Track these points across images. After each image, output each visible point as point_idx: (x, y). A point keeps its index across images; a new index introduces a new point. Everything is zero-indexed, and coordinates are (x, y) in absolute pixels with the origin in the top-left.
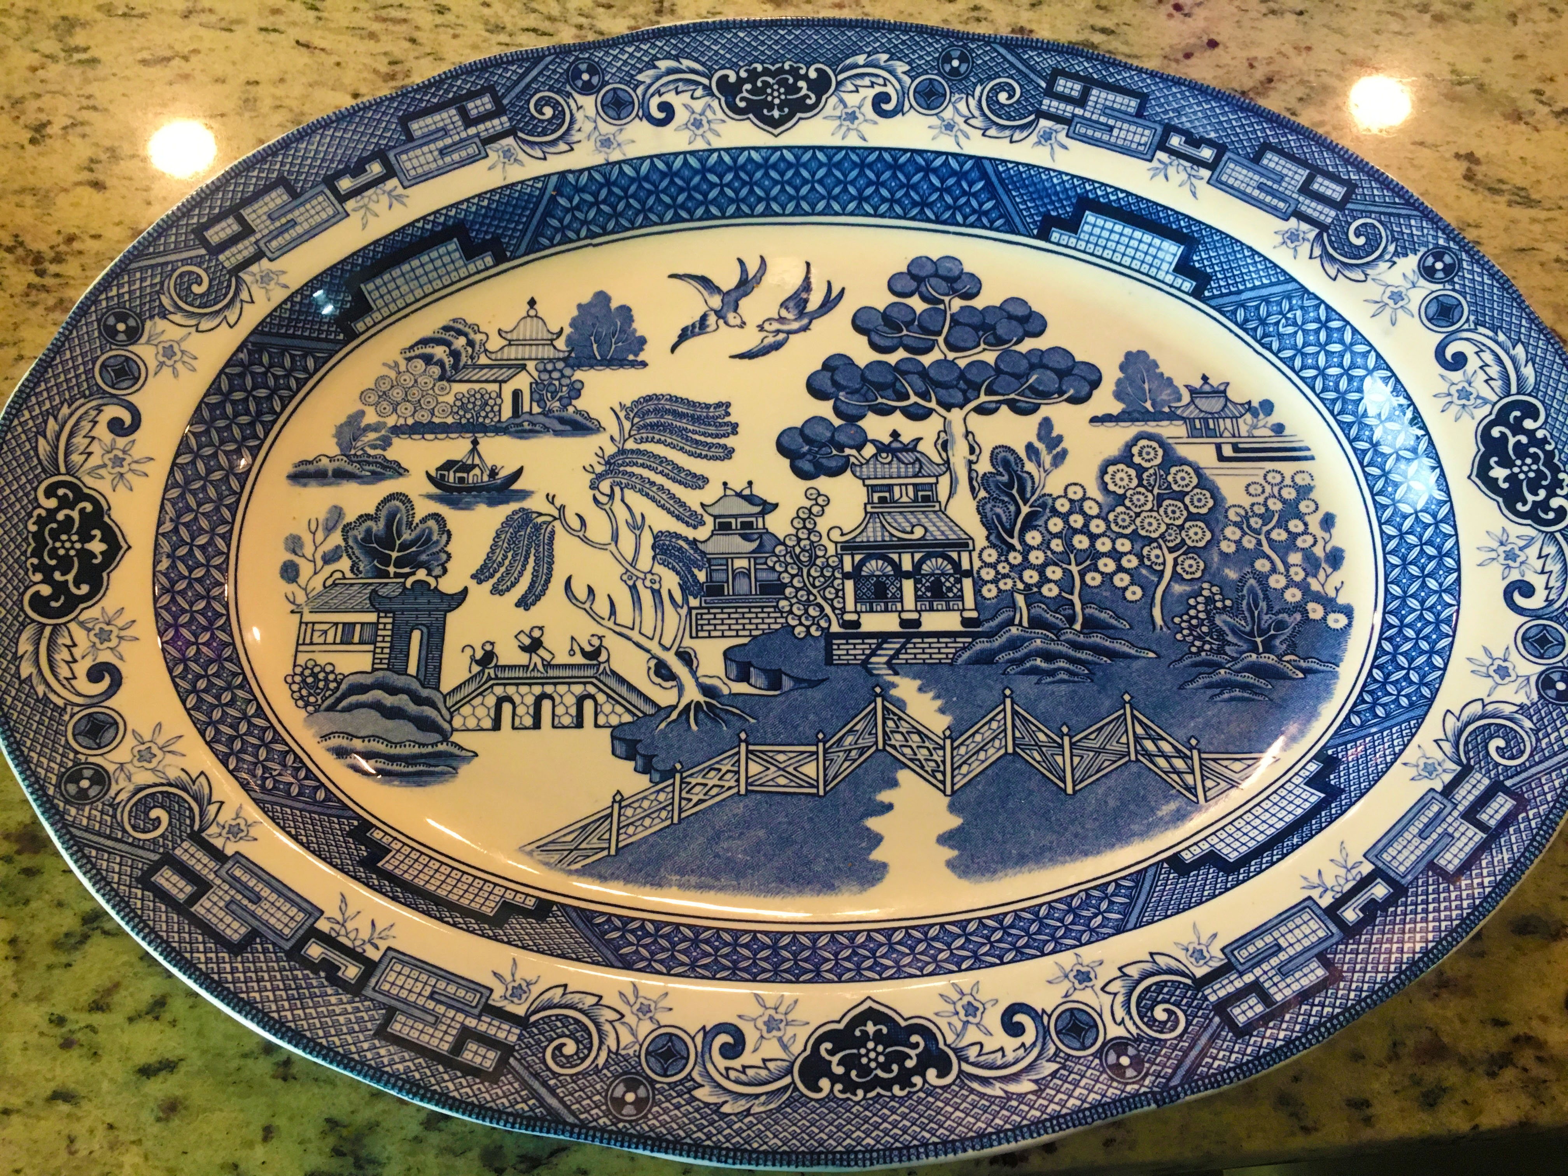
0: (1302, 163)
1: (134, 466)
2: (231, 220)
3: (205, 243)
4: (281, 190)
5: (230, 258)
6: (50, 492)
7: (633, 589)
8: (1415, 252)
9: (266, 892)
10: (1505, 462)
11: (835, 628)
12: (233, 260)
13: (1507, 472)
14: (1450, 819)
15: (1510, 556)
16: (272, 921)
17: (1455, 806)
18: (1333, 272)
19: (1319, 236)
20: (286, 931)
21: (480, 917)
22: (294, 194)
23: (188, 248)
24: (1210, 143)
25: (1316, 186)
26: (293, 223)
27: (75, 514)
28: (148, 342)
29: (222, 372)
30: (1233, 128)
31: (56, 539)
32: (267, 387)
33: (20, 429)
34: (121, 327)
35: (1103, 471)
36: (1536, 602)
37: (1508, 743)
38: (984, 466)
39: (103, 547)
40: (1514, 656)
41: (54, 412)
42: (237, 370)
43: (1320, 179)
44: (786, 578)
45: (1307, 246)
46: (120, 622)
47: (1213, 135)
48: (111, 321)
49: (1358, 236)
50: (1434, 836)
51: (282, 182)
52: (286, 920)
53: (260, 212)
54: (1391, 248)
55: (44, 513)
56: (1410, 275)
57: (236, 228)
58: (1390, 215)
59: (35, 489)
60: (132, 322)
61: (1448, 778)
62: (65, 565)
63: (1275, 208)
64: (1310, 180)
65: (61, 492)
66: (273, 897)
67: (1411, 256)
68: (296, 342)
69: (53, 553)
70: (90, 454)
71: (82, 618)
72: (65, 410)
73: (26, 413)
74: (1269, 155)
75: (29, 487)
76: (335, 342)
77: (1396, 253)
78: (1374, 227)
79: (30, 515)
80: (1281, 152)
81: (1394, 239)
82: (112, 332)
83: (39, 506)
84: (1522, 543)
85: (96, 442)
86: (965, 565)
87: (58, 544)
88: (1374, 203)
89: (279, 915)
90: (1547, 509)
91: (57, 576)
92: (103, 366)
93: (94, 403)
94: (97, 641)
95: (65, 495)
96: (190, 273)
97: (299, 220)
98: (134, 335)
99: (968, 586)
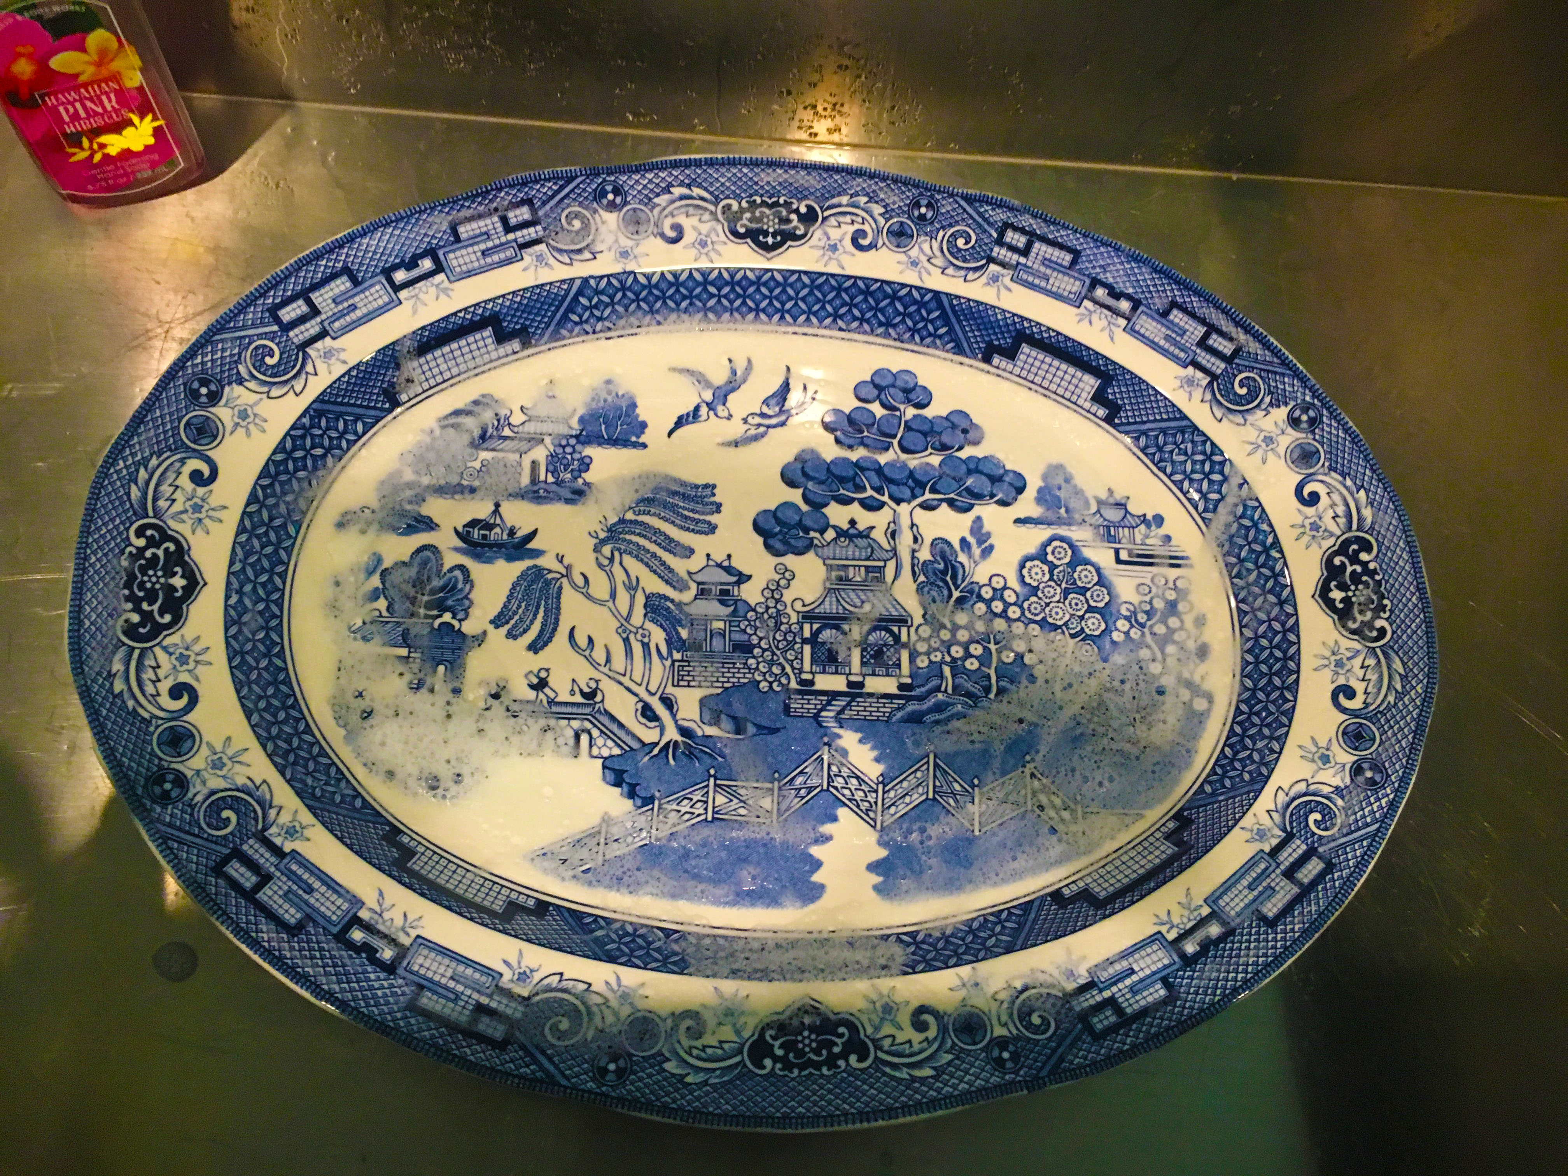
0: (1203, 321)
1: (211, 513)
2: (301, 302)
3: (277, 320)
4: (345, 278)
5: (298, 335)
6: (140, 533)
7: (626, 641)
8: (1286, 404)
9: (317, 884)
10: (1343, 587)
11: (794, 685)
12: (301, 337)
13: (1343, 594)
14: (1273, 876)
15: (1339, 664)
16: (323, 909)
17: (1278, 865)
18: (1219, 415)
19: (1210, 384)
20: (334, 918)
21: (492, 913)
22: (356, 282)
23: (263, 324)
24: (1129, 297)
25: (1211, 342)
26: (354, 307)
27: (160, 553)
28: (226, 405)
29: (287, 434)
30: (1148, 286)
31: (144, 573)
32: (322, 447)
33: (115, 476)
34: (204, 391)
35: (1022, 566)
36: (1356, 704)
37: (1323, 816)
38: (924, 555)
39: (183, 582)
40: (1335, 747)
41: (145, 462)
42: (299, 432)
43: (1214, 336)
44: (755, 639)
45: (1201, 390)
46: (197, 648)
47: (1131, 291)
48: (196, 385)
49: (1241, 387)
50: (1260, 888)
51: (346, 271)
52: (334, 908)
53: (326, 296)
54: (1267, 400)
55: (134, 551)
56: (1280, 423)
57: (305, 309)
58: (1268, 371)
59: (127, 530)
60: (213, 387)
61: (1275, 842)
62: (151, 597)
63: (1177, 358)
64: (1206, 336)
65: (149, 532)
66: (323, 889)
67: (1283, 408)
68: (349, 409)
69: (142, 585)
70: (174, 501)
71: (165, 643)
72: (154, 462)
73: (121, 463)
74: (1175, 312)
75: (122, 528)
76: (381, 409)
77: (1271, 404)
78: (1255, 380)
79: (123, 552)
80: (1185, 310)
81: (1270, 393)
82: (196, 394)
83: (131, 545)
84: (1349, 654)
85: (179, 491)
86: (904, 638)
87: (146, 578)
88: (1256, 361)
89: (328, 904)
90: (1372, 628)
91: (145, 606)
92: (188, 424)
93: (178, 456)
94: (177, 664)
95: (152, 536)
96: (265, 346)
97: (359, 305)
98: (215, 398)
99: (905, 655)
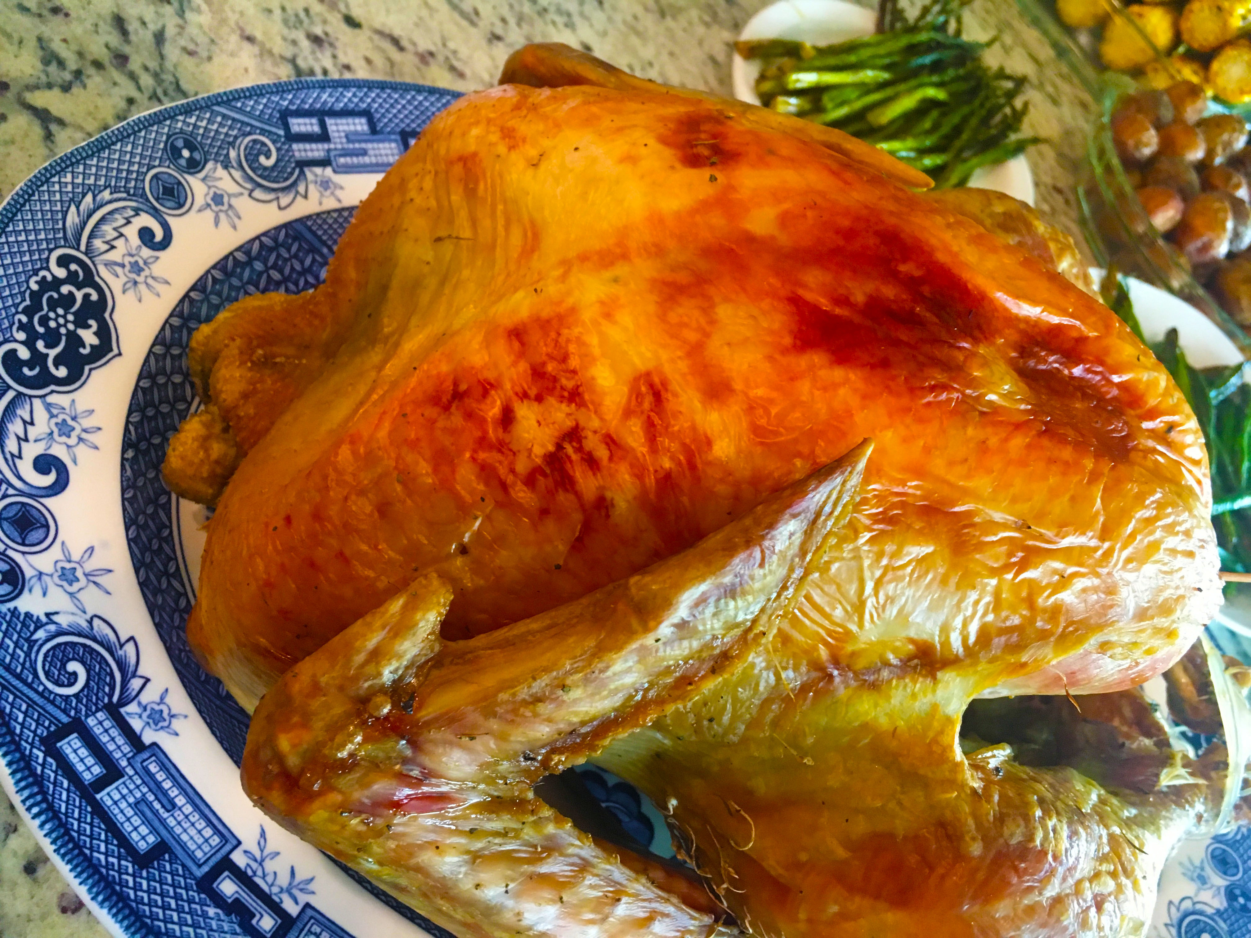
1: (151, 281)
2: (314, 121)
3: (286, 126)
4: (364, 120)
5: (301, 151)
6: (63, 261)
9: (180, 801)
12: (303, 154)
16: (184, 837)
20: (199, 854)
22: (374, 130)
23: (268, 122)
26: (364, 153)
27: (79, 296)
28: (204, 180)
29: (258, 238)
31: (52, 308)
33: (57, 187)
34: (186, 153)
39: (95, 341)
41: (95, 190)
46: (86, 423)
48: (180, 143)
51: (367, 114)
52: (200, 841)
53: (341, 128)
55: (49, 278)
57: (316, 129)
59: (51, 251)
60: (197, 156)
62: (52, 339)
65: (73, 267)
66: (188, 809)
69: (44, 321)
70: (113, 247)
71: (50, 399)
72: (106, 195)
73: (69, 176)
75: (44, 246)
79: (36, 272)
82: (176, 153)
83: (48, 269)
85: (122, 240)
87: (52, 315)
89: (192, 832)
91: (40, 345)
92: (156, 177)
93: (134, 204)
94: (56, 431)
95: (76, 272)
96: (264, 144)
97: (371, 152)
98: (194, 166)
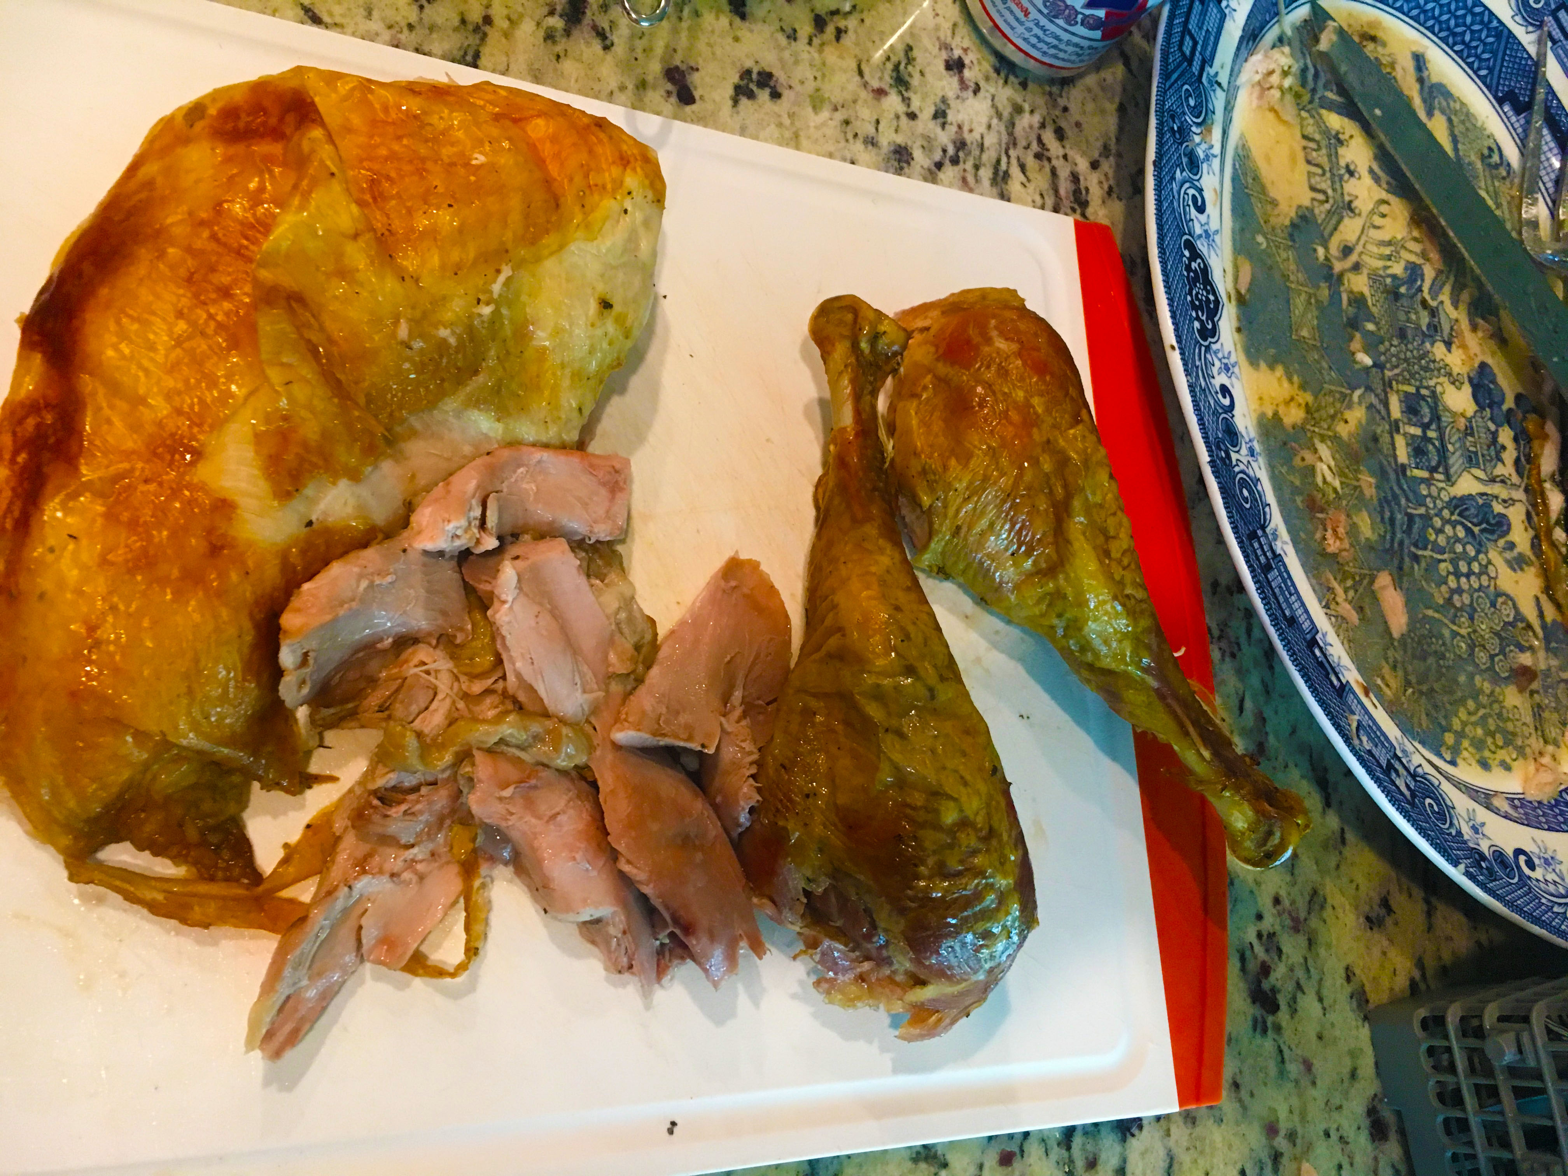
7: (1389, 243)
11: (1388, 373)
35: (1508, 597)
38: (1496, 507)
44: (1410, 347)
68: (1499, 61)
76: (1497, 90)
86: (1436, 476)
99: (1425, 474)
